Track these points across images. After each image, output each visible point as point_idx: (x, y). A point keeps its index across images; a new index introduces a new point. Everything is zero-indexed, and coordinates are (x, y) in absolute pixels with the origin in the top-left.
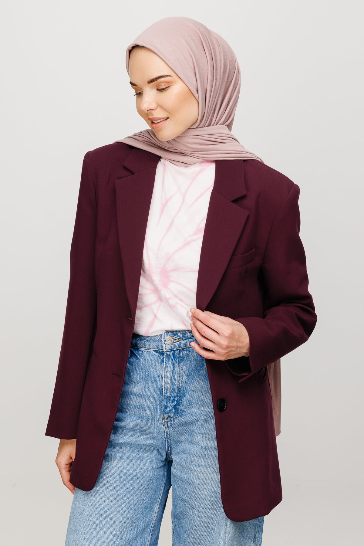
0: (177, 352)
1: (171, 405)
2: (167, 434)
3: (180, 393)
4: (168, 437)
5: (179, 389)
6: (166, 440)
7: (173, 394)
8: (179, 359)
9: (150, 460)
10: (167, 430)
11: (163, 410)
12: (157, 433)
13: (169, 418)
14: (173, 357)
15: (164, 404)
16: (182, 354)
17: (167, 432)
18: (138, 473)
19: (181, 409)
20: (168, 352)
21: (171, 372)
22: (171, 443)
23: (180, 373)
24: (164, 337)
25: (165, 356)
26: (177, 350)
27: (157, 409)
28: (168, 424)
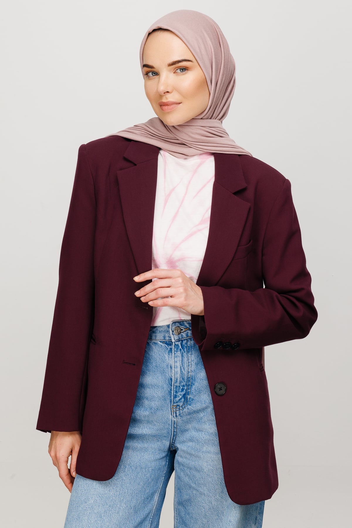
0: (184, 342)
1: (180, 394)
2: (174, 424)
3: (189, 382)
4: (175, 426)
5: (188, 378)
6: (173, 430)
7: (182, 383)
8: (187, 348)
9: (153, 451)
10: (175, 419)
11: (172, 400)
12: (164, 423)
13: (178, 407)
14: (182, 347)
15: (173, 393)
16: (189, 344)
17: (174, 422)
18: (141, 464)
19: (190, 398)
20: (177, 342)
21: (181, 362)
22: (177, 432)
23: (189, 362)
24: (172, 327)
25: (173, 346)
26: (185, 340)
27: (165, 400)
28: (176, 414)
